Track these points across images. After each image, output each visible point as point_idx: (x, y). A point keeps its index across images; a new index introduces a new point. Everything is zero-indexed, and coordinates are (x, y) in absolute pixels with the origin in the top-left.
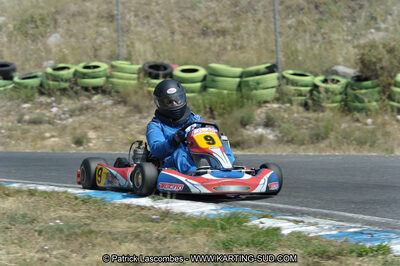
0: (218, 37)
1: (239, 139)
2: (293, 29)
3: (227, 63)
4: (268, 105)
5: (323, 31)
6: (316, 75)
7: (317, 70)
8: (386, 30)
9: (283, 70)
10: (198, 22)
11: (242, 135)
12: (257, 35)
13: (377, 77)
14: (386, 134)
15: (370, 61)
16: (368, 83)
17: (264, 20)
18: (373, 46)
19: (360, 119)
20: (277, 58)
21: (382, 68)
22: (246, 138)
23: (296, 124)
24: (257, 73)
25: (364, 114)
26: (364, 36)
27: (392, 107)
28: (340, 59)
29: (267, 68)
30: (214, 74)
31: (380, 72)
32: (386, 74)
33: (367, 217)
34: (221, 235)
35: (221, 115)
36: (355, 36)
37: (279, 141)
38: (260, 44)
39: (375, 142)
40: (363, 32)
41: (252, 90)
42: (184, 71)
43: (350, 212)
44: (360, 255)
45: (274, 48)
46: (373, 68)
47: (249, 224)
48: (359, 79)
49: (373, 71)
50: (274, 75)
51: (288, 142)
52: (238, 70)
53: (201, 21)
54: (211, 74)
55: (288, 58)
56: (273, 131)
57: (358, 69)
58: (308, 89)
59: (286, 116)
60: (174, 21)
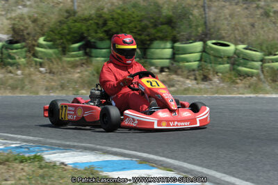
8: (31, 6)
13: (24, 41)
14: (32, 81)
15: (19, 29)
16: (18, 45)
18: (21, 18)
19: (13, 71)
21: (28, 34)
25: (15, 68)
26: (15, 11)
27: (36, 62)
31: (27, 37)
32: (31, 38)
36: (8, 11)
39: (23, 87)
40: (14, 8)
43: (12, 134)
44: (22, 162)
46: (22, 34)
48: (11, 42)
49: (21, 36)
57: (10, 35)
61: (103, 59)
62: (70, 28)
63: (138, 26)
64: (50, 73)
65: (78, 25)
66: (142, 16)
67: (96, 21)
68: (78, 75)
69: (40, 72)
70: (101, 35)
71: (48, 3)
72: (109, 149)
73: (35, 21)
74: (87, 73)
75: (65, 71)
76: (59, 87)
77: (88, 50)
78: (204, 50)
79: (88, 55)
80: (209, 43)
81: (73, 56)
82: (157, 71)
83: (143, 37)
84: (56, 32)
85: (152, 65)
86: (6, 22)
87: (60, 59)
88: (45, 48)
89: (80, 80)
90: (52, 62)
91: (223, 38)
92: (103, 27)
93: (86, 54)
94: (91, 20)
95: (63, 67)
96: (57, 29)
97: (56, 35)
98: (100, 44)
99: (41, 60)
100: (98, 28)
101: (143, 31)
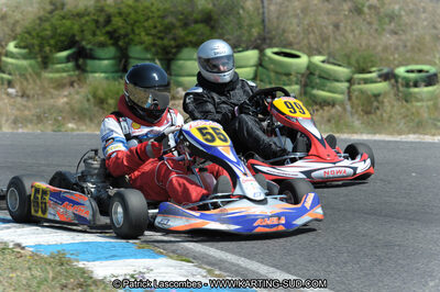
61: (103, 75)
62: (54, 29)
63: (158, 25)
64: (22, 96)
65: (68, 23)
66: (165, 10)
67: (95, 17)
68: (65, 99)
69: (8, 94)
70: (102, 39)
73: (3, 18)
74: (77, 97)
75: (45, 93)
76: (35, 118)
77: (81, 61)
78: (260, 64)
79: (81, 68)
80: (269, 52)
81: (58, 71)
83: (166, 42)
84: (34, 34)
85: (179, 84)
87: (38, 75)
88: (17, 58)
89: (67, 107)
90: (27, 80)
91: (290, 45)
92: (105, 26)
93: (78, 67)
94: (88, 15)
95: (42, 87)
96: (35, 29)
97: (33, 38)
98: (100, 52)
99: (10, 77)
100: (98, 27)
101: (166, 33)
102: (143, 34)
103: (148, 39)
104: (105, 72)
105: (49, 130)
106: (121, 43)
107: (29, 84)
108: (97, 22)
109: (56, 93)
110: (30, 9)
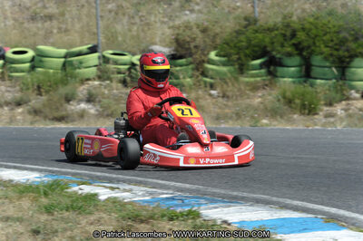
0: (46, 21)
1: (64, 113)
2: (113, 13)
3: (53, 45)
4: (90, 82)
5: (140, 14)
6: (134, 54)
7: (135, 50)
8: (200, 11)
9: (104, 50)
10: (28, 9)
11: (66, 110)
12: (80, 19)
13: (191, 55)
15: (184, 40)
16: (183, 61)
17: (86, 4)
18: (187, 27)
20: (98, 39)
21: (196, 47)
22: (70, 112)
23: (116, 100)
24: (80, 54)
26: (180, 17)
27: (205, 82)
28: (157, 40)
29: (89, 48)
30: (41, 55)
31: (194, 51)
32: (200, 52)
33: (178, 184)
34: (44, 201)
35: (47, 92)
36: (171, 18)
37: (100, 115)
38: (82, 27)
40: (178, 14)
41: (75, 69)
42: (15, 53)
44: (171, 219)
45: (95, 30)
46: (187, 46)
47: (69, 190)
48: (174, 57)
49: (187, 49)
50: (96, 55)
51: (108, 116)
52: (63, 51)
53: (30, 7)
54: (39, 55)
55: (109, 39)
56: (94, 105)
57: (173, 48)
58: (127, 67)
59: (106, 92)
60: (7, 8)
61: (290, 79)
62: (249, 40)
63: (334, 39)
64: (223, 97)
65: (260, 36)
66: (340, 26)
67: (283, 32)
68: (260, 100)
69: (210, 95)
70: (289, 49)
71: (223, 9)
72: (289, 201)
73: (204, 31)
74: (269, 97)
75: (242, 94)
76: (234, 115)
77: (272, 68)
79: (272, 74)
81: (253, 76)
82: (358, 95)
83: (341, 53)
84: (232, 45)
85: (352, 88)
86: (168, 32)
87: (236, 79)
88: (218, 65)
89: (262, 106)
90: (226, 83)
92: (291, 39)
93: (270, 73)
94: (277, 30)
95: (240, 90)
96: (232, 41)
97: (231, 48)
98: (287, 61)
99: (212, 81)
100: (285, 40)
101: (341, 46)
102: (322, 46)
103: (326, 50)
104: (292, 77)
105: (247, 126)
106: (304, 53)
107: (228, 86)
108: (284, 35)
109: (252, 94)
110: (228, 24)
